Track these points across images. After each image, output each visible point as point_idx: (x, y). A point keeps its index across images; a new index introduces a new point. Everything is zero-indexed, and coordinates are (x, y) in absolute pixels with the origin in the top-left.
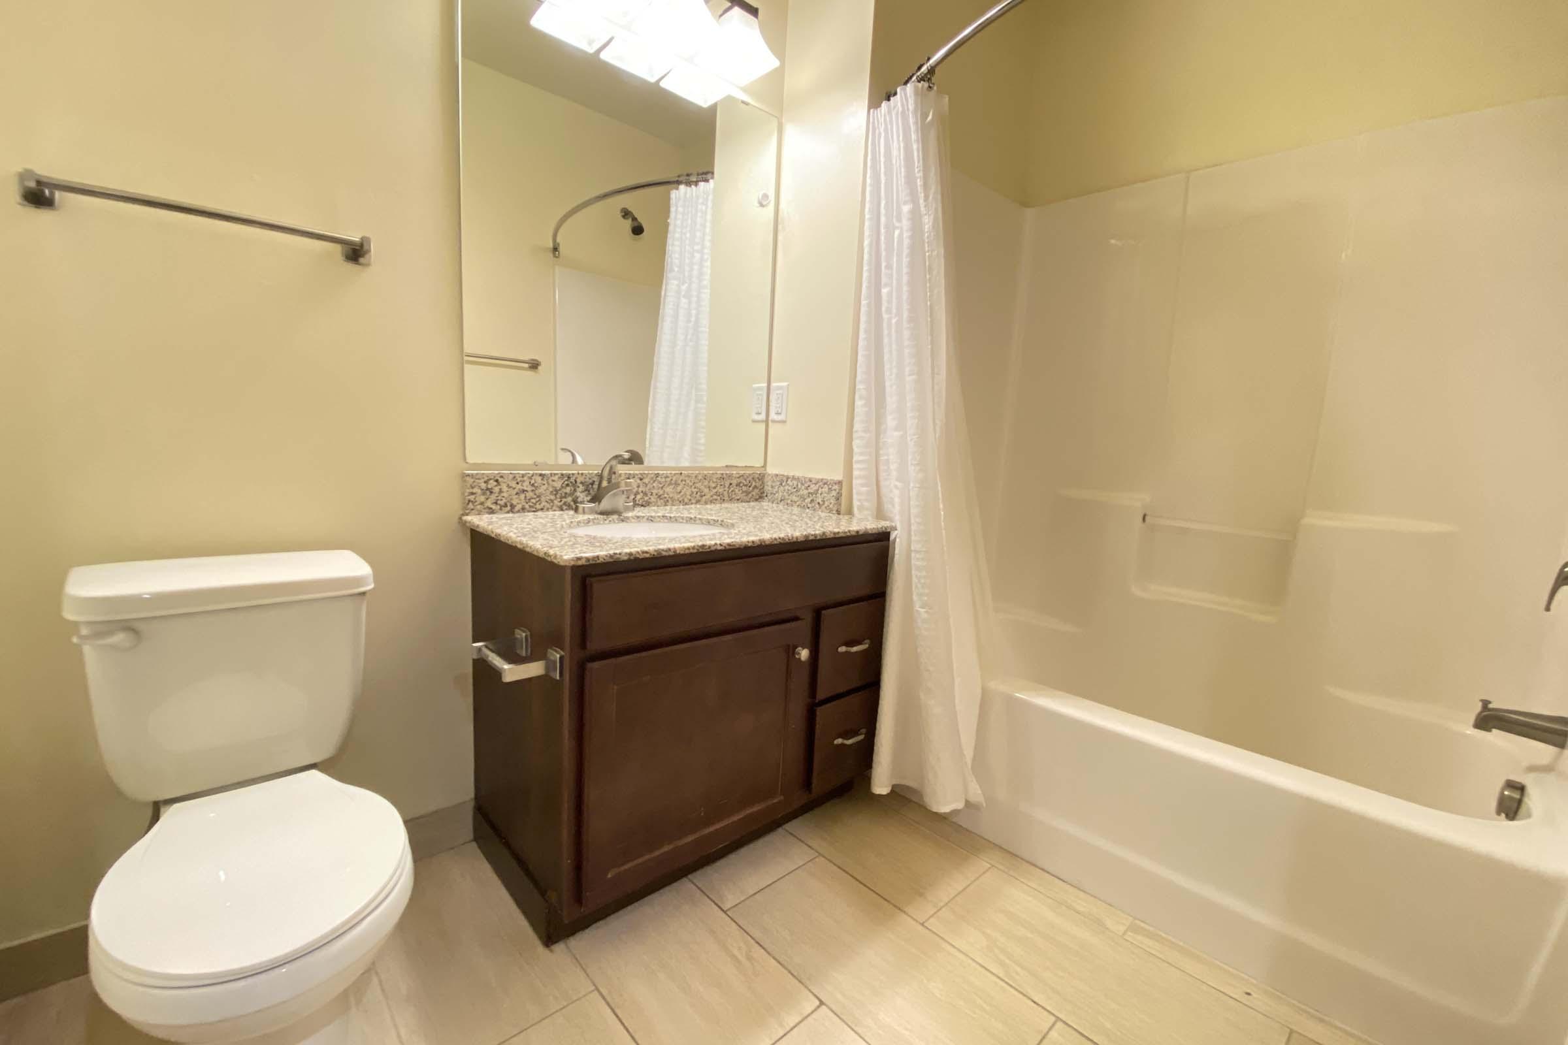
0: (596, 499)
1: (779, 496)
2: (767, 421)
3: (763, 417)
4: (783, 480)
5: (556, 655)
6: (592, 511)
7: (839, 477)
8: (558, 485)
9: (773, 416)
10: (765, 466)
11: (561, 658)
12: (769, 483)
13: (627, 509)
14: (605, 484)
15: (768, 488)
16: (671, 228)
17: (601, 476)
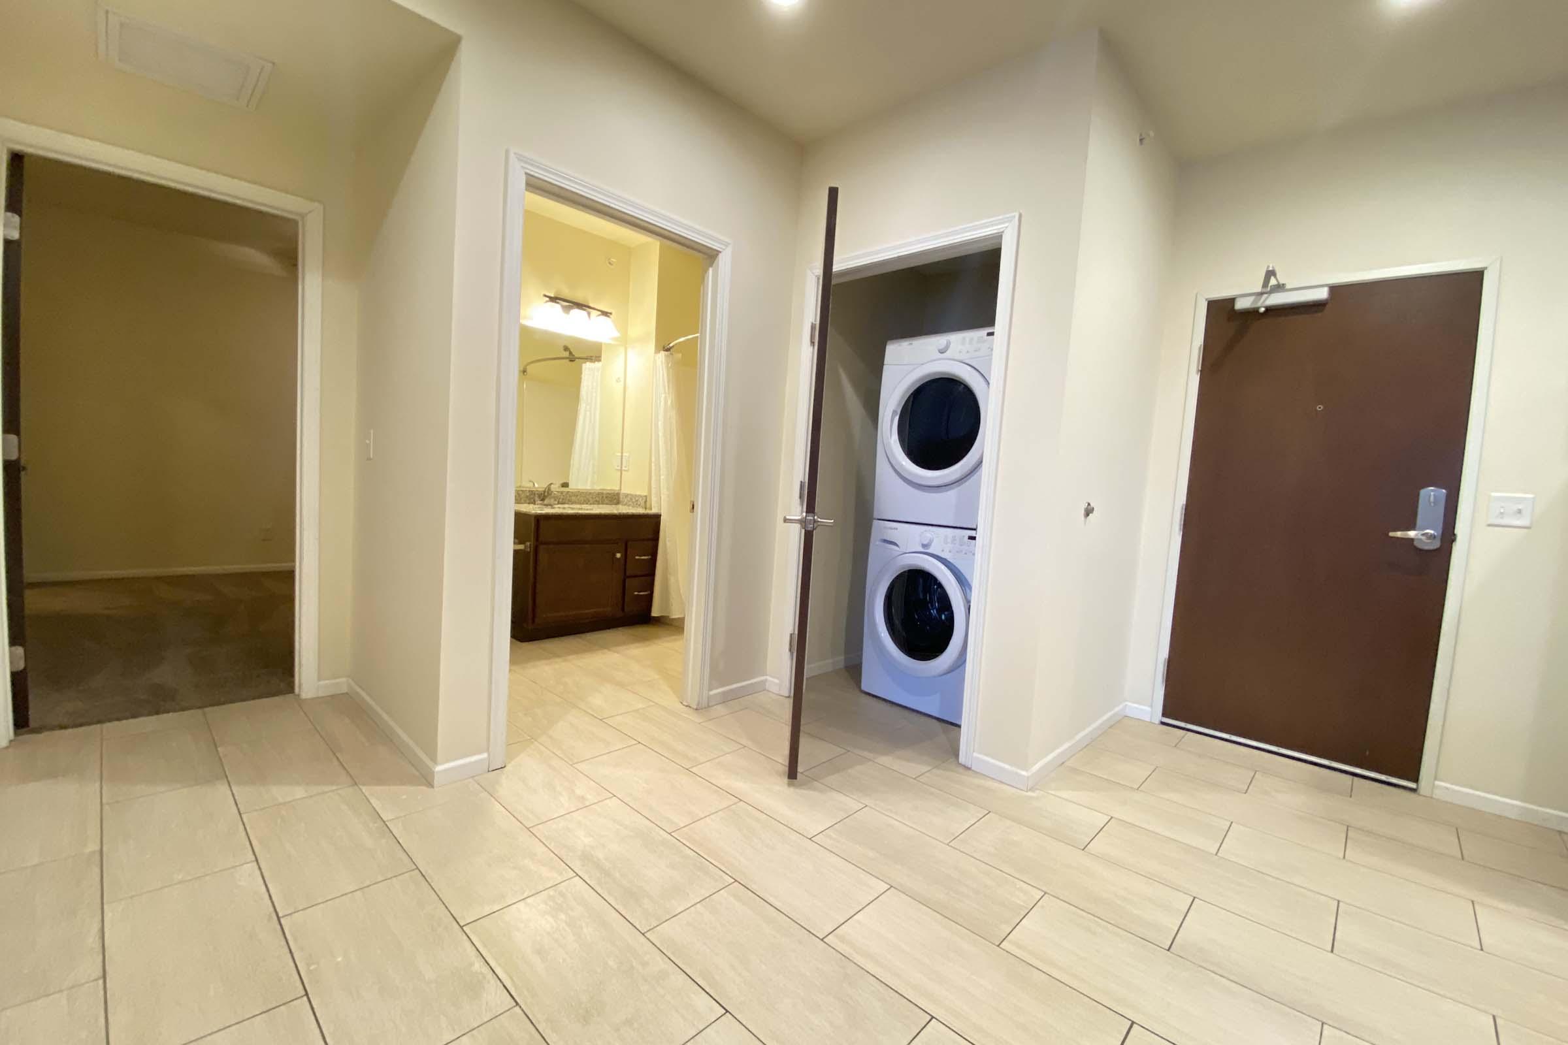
0: (543, 500)
1: (625, 503)
2: (621, 470)
3: (619, 468)
4: (627, 495)
5: (528, 544)
6: (541, 504)
7: (645, 494)
8: (528, 494)
9: (624, 468)
10: (621, 490)
11: (530, 545)
12: (621, 497)
13: (555, 504)
14: (546, 494)
15: (621, 499)
16: (583, 380)
17: (545, 492)
